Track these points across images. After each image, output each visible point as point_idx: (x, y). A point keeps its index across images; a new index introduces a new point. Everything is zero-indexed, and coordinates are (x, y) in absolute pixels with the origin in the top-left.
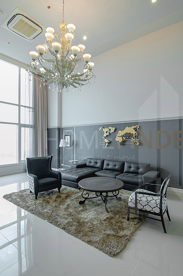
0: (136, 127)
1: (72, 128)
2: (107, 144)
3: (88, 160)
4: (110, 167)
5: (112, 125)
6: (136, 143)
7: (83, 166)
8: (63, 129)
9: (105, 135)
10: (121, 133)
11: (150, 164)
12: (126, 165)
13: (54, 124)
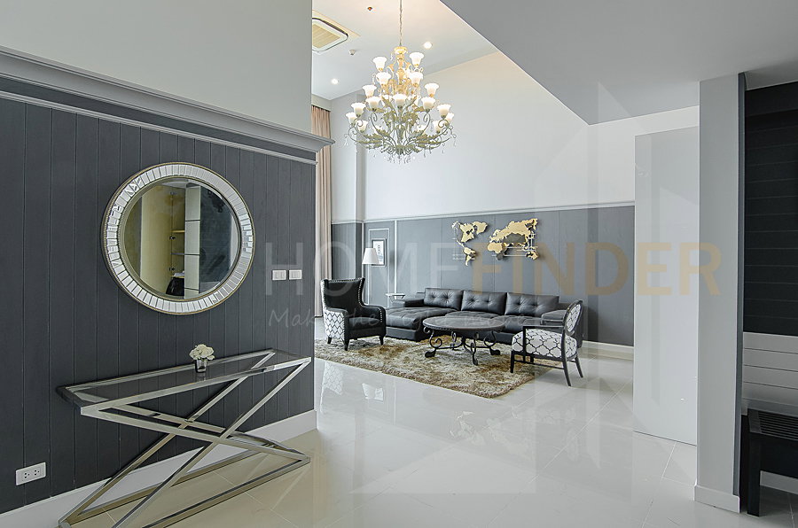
0: (531, 221)
1: (390, 224)
2: (469, 258)
3: (428, 293)
4: (476, 305)
5: (481, 218)
6: (532, 255)
7: (419, 304)
8: (367, 226)
9: (465, 238)
10: (499, 234)
11: (558, 297)
12: (509, 300)
13: (347, 214)
